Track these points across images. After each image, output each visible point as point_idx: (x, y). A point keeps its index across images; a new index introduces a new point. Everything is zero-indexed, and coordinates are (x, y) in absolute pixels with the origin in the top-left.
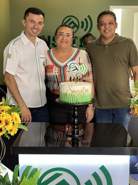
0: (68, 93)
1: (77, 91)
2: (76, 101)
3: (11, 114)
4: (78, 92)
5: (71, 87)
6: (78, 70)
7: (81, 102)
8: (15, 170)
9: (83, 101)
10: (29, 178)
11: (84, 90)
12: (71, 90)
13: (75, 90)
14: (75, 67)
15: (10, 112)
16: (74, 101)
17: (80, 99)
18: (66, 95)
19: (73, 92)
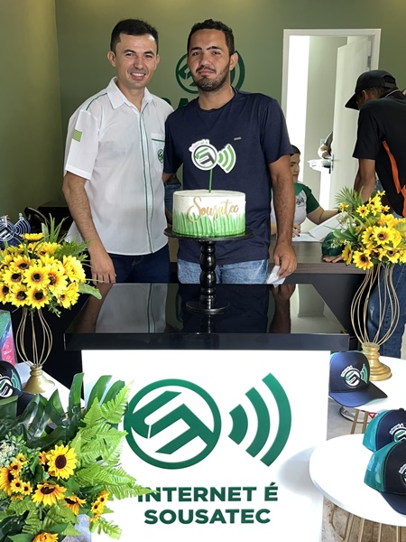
0: (191, 214)
1: (211, 209)
2: (209, 232)
3: (62, 260)
4: (215, 211)
5: (197, 199)
6: (213, 162)
7: (220, 235)
8: (73, 385)
9: (225, 232)
10: (105, 402)
11: (229, 206)
12: (199, 207)
13: (208, 208)
14: (208, 154)
15: (59, 256)
16: (204, 231)
17: (219, 227)
18: (188, 218)
19: (202, 211)
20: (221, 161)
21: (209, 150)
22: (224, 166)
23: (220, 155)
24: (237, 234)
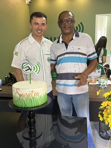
0: (16, 96)
1: (24, 95)
2: (24, 105)
4: (26, 96)
5: (18, 90)
6: (31, 70)
7: (29, 107)
9: (32, 106)
11: (34, 93)
12: (19, 94)
13: (23, 94)
14: (28, 67)
16: (22, 105)
17: (29, 103)
19: (20, 95)
20: (34, 70)
21: (28, 65)
22: (36, 72)
23: (34, 67)
24: (39, 106)
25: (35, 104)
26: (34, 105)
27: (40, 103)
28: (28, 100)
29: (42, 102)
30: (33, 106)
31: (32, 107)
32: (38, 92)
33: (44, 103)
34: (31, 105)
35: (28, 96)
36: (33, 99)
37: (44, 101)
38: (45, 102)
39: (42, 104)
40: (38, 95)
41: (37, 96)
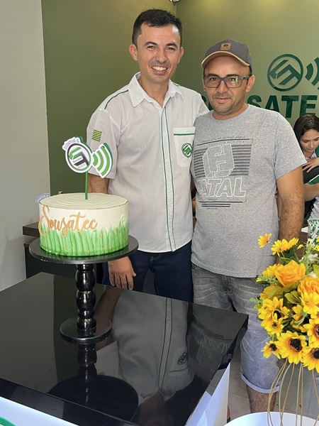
1: (59, 222)
2: (58, 249)
4: (63, 226)
5: (46, 209)
6: (88, 164)
7: (69, 254)
9: (76, 253)
11: (81, 221)
12: (48, 219)
13: (56, 221)
14: (81, 154)
16: (54, 248)
19: (51, 223)
20: (95, 163)
21: (82, 150)
22: (99, 169)
23: (94, 155)
24: (97, 256)
25: (86, 250)
26: (83, 252)
27: (98, 249)
28: (68, 238)
29: (106, 248)
30: (80, 255)
31: (77, 257)
32: (94, 221)
33: (110, 251)
34: (74, 251)
35: (67, 226)
36: (81, 237)
37: (113, 246)
38: (114, 250)
39: (106, 252)
40: (93, 227)
41: (91, 231)
